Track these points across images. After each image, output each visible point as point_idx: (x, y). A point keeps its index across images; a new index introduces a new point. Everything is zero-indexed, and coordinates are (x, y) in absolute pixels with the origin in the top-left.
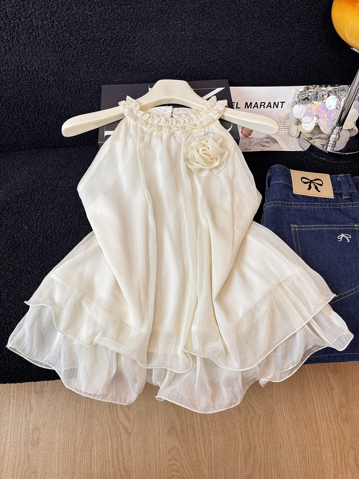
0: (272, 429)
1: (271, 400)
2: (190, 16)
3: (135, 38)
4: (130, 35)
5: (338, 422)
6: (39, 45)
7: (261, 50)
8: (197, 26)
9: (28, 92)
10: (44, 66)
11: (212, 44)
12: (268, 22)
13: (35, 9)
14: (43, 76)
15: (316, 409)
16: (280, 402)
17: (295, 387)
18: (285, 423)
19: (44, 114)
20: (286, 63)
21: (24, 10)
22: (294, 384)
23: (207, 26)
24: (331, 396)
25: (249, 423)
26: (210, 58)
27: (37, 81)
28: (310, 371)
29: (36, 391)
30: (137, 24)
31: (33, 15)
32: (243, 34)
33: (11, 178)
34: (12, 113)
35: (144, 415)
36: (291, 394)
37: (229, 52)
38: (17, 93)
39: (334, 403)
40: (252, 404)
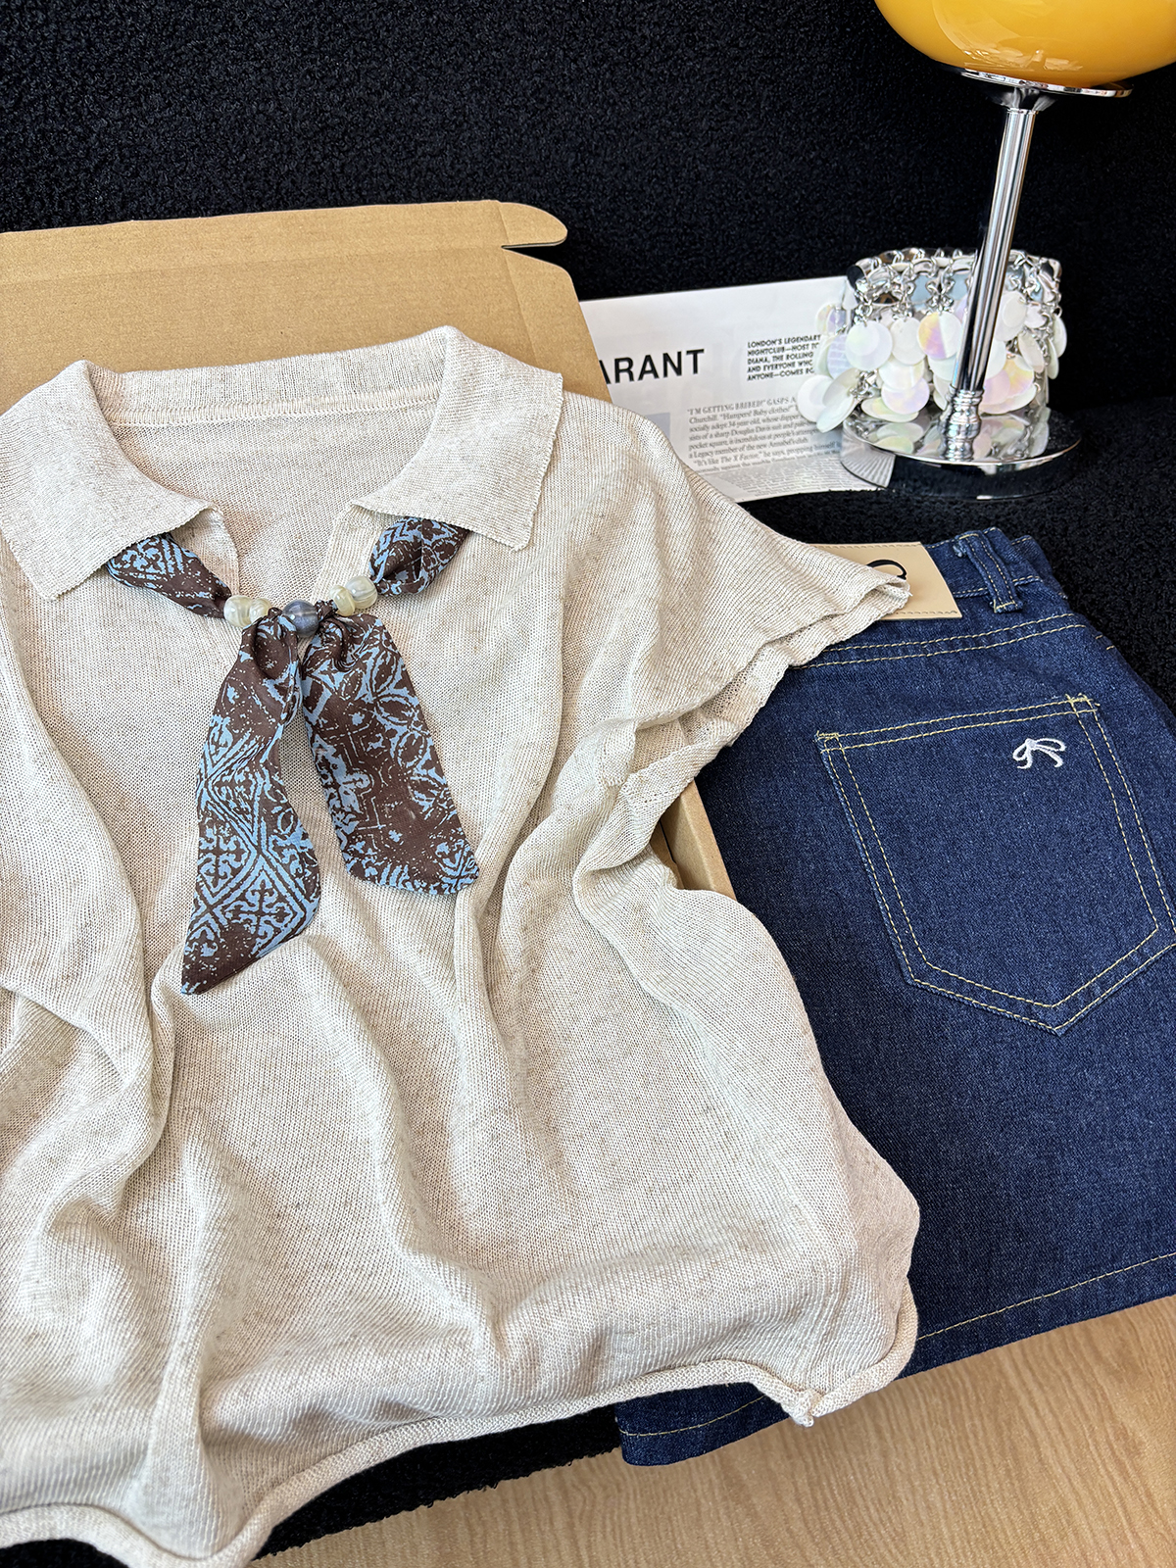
1: (901, 1559)
2: (287, 40)
3: (83, 139)
4: (66, 132)
7: (577, 155)
8: (318, 75)
11: (391, 143)
12: (580, 48)
20: (678, 201)
22: (978, 1464)
23: (359, 75)
24: (1138, 1484)
28: (1029, 1393)
30: (84, 84)
32: (498, 100)
36: (980, 1512)
37: (459, 171)
39: (1157, 1512)
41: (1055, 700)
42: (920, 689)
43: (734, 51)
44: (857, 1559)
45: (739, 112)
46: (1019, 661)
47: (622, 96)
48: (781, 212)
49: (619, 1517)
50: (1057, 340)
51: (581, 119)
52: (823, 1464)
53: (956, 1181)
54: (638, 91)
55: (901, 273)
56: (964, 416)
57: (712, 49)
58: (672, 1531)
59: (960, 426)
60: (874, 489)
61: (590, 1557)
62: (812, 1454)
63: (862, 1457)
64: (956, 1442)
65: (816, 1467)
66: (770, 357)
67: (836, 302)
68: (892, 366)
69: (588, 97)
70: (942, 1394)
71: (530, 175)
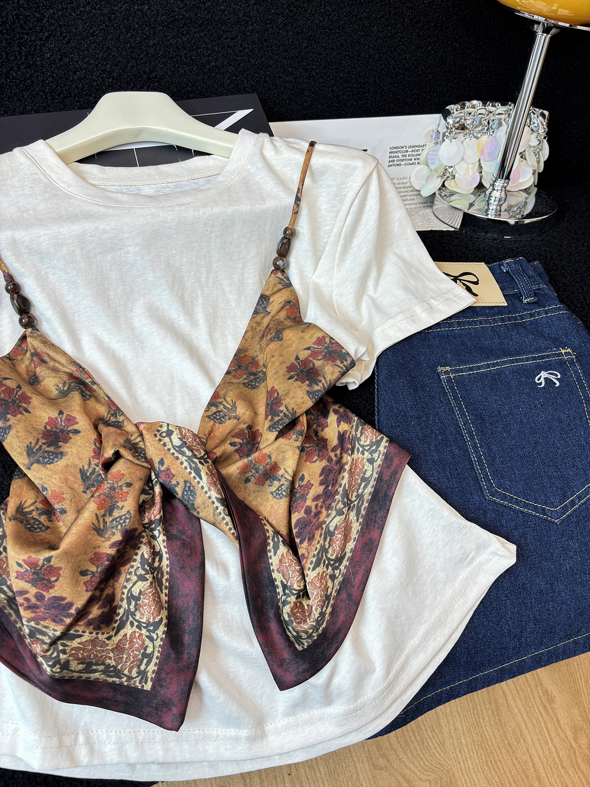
1: (443, 755)
5: (579, 768)
7: (308, 42)
11: (209, 30)
15: (532, 750)
16: (461, 754)
17: (482, 714)
20: (359, 69)
22: (479, 708)
24: (553, 716)
26: (209, 62)
32: (268, 10)
36: (479, 731)
37: (245, 48)
39: (561, 728)
40: (408, 772)
41: (554, 351)
42: (488, 343)
44: (422, 755)
45: (394, 23)
46: (535, 329)
48: (411, 78)
50: (543, 153)
51: (311, 22)
53: (506, 596)
54: (342, 9)
55: (470, 114)
56: (498, 193)
59: (496, 198)
60: (453, 229)
66: (400, 155)
67: (434, 127)
68: (463, 164)
69: (316, 11)
71: (283, 52)
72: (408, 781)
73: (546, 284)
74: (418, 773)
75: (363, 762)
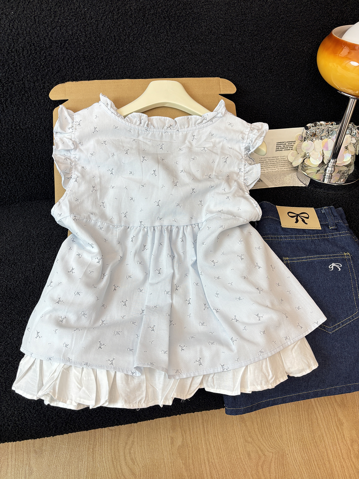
0: (284, 472)
1: (281, 441)
5: (352, 460)
6: (31, 105)
9: (22, 148)
10: (37, 124)
13: (27, 73)
14: (36, 133)
15: (327, 447)
16: (290, 443)
17: (304, 425)
18: (297, 465)
19: (37, 167)
20: (263, 109)
21: (17, 74)
22: (302, 422)
24: (341, 432)
25: (260, 469)
27: (30, 138)
28: (317, 407)
29: (35, 450)
31: (25, 79)
33: (6, 230)
34: (7, 169)
35: (150, 468)
36: (301, 434)
38: (11, 149)
39: (345, 439)
40: (262, 447)
41: (341, 254)
42: (309, 247)
43: (281, 75)
44: (270, 440)
45: (281, 89)
46: (334, 242)
47: (252, 85)
48: (289, 112)
49: (214, 422)
52: (264, 417)
55: (319, 128)
56: (331, 168)
57: (275, 74)
58: (227, 427)
59: (329, 170)
60: (304, 186)
61: (207, 430)
62: (262, 414)
63: (274, 416)
64: (297, 416)
65: (262, 417)
66: (282, 146)
67: (301, 133)
68: (314, 152)
70: (295, 405)
72: (262, 451)
73: (342, 220)
74: (267, 448)
75: (240, 438)
